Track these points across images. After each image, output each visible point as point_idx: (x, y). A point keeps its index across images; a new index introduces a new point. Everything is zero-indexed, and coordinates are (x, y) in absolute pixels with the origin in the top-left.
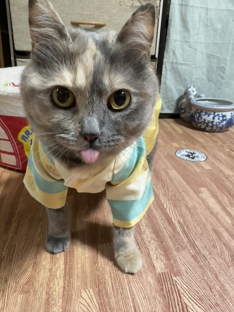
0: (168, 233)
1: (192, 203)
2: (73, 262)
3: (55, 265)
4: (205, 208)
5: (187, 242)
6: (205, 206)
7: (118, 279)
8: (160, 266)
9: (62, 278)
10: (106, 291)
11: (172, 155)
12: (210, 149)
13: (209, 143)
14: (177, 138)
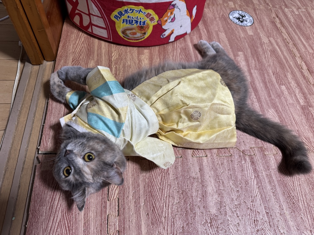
11: (226, 16)
12: (259, 13)
13: (260, 5)
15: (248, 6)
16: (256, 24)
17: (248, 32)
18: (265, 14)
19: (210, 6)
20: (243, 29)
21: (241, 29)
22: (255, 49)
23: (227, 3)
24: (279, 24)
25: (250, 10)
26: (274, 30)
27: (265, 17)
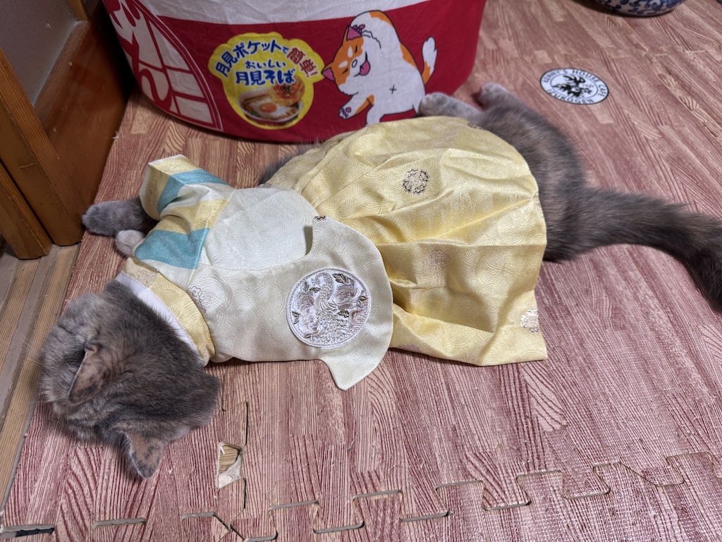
11: (532, 85)
12: (619, 69)
13: (619, 51)
14: (548, 37)
15: (586, 56)
16: (617, 96)
17: (599, 117)
18: (634, 69)
19: (487, 66)
20: (583, 110)
21: (578, 113)
22: (625, 160)
23: (531, 53)
24: (678, 90)
25: (594, 63)
26: (667, 107)
27: (637, 78)
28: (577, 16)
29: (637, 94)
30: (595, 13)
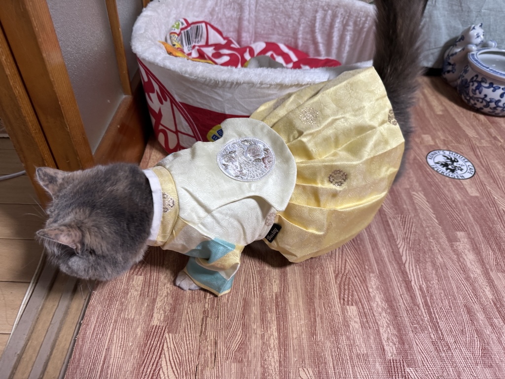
0: (404, 304)
1: (442, 257)
2: (287, 329)
3: (267, 331)
4: (460, 269)
5: (428, 321)
6: (460, 265)
7: (341, 360)
8: (391, 350)
9: (277, 350)
10: (327, 373)
11: (420, 160)
12: (482, 154)
13: (482, 141)
14: (432, 125)
15: (460, 143)
16: (481, 175)
17: (469, 190)
18: (493, 156)
20: (457, 184)
21: (454, 185)
22: (489, 226)
23: (419, 136)
25: (465, 148)
27: (495, 162)
28: (451, 112)
29: (496, 175)
30: (465, 110)
